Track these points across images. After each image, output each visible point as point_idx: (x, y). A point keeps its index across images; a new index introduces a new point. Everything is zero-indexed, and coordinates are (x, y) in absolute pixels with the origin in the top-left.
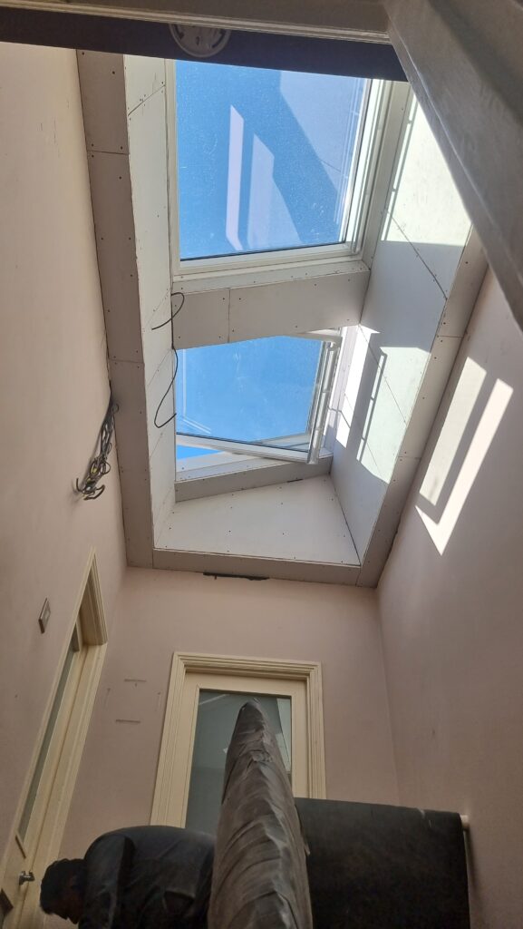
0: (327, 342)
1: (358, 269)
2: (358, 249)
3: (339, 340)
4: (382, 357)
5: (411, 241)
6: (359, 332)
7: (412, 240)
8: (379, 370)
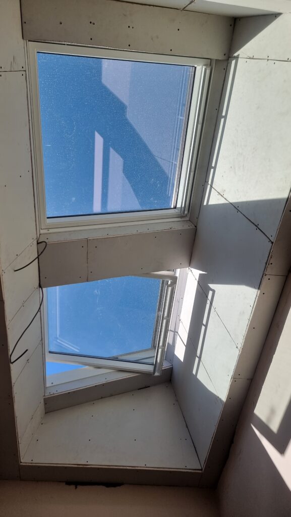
0: (165, 280)
1: (187, 226)
2: (186, 212)
3: (174, 279)
4: (211, 293)
5: (231, 201)
6: (190, 273)
7: (233, 200)
8: (208, 302)
